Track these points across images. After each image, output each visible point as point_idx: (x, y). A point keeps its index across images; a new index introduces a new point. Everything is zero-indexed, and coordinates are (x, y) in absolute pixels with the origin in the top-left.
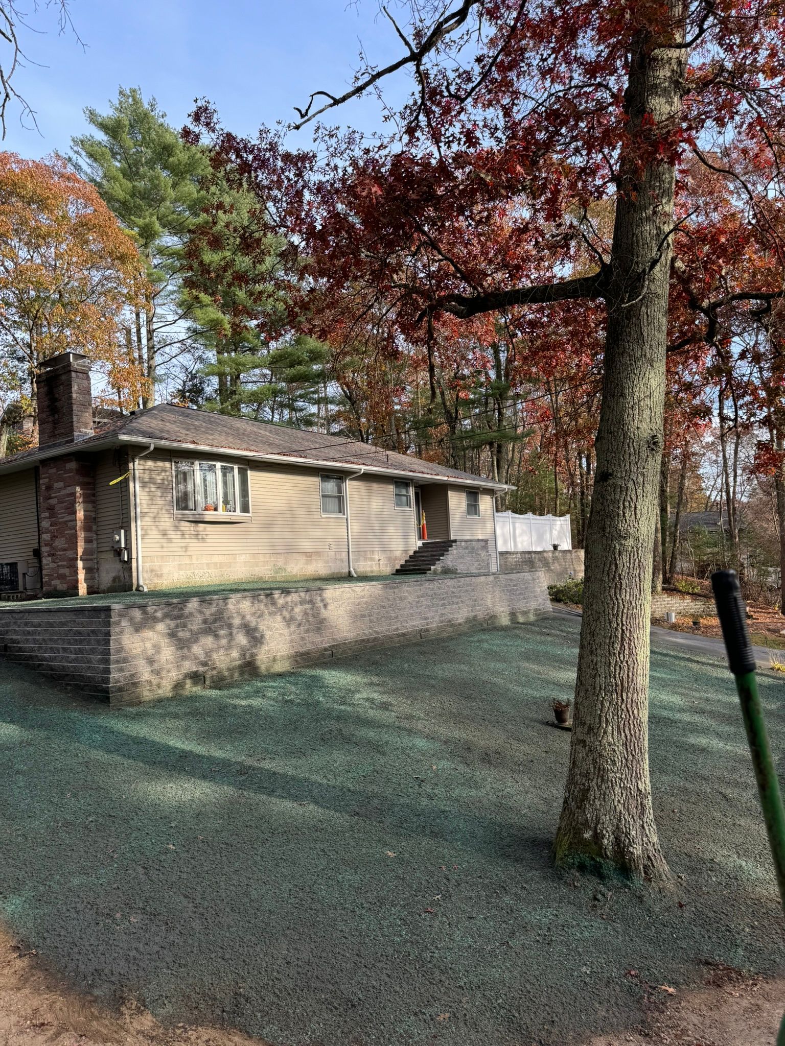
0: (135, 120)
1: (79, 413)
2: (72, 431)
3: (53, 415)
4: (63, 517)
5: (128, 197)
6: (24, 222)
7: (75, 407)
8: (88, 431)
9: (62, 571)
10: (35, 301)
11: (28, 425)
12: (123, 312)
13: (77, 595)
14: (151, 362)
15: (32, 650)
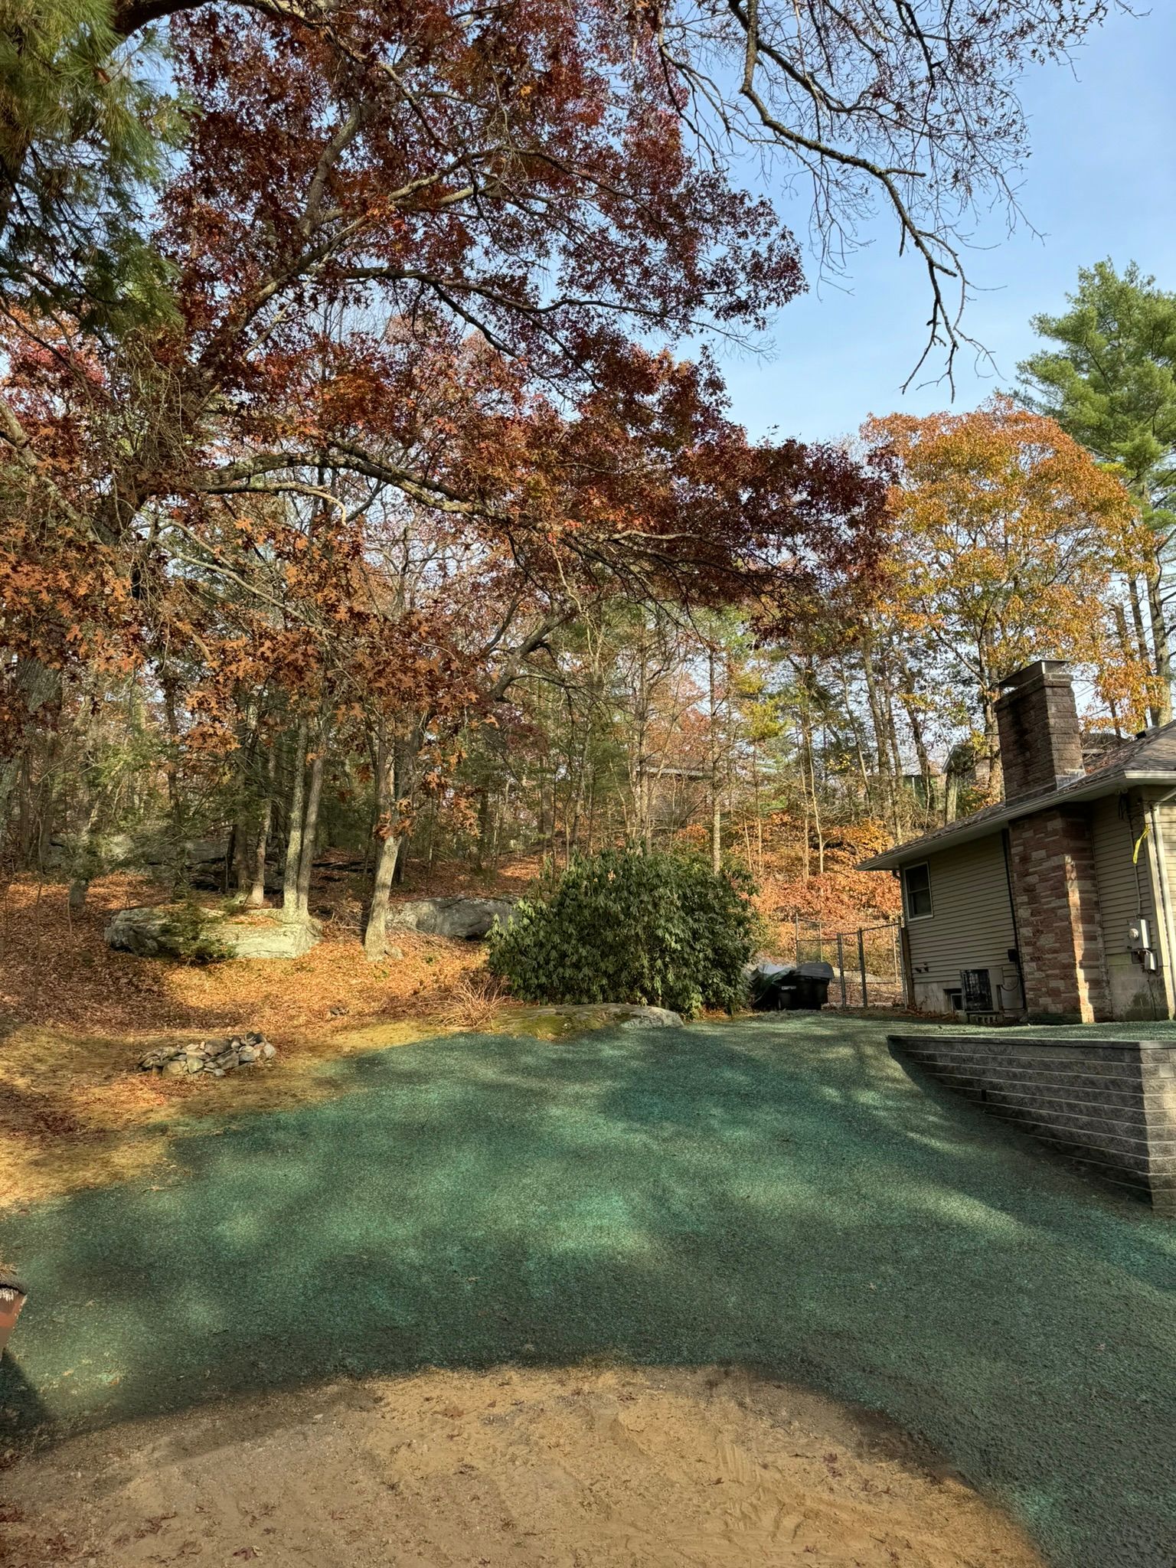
0: (1105, 305)
1: (1061, 746)
2: (1052, 773)
3: (1023, 753)
4: (1049, 902)
5: (1105, 417)
6: (961, 498)
7: (1054, 739)
8: (1076, 771)
9: (1053, 984)
10: (982, 598)
11: (982, 771)
12: (1111, 585)
13: (1080, 1021)
14: (1161, 651)
15: (1021, 1101)
